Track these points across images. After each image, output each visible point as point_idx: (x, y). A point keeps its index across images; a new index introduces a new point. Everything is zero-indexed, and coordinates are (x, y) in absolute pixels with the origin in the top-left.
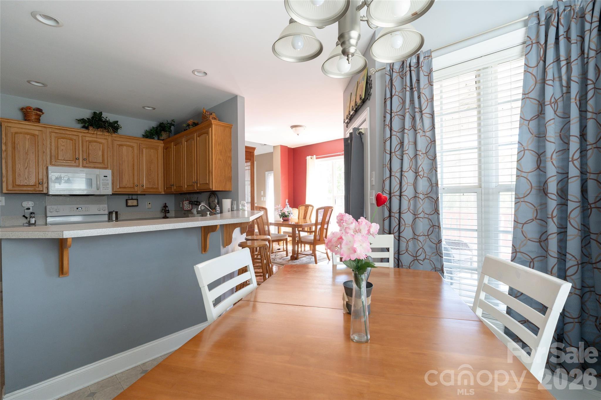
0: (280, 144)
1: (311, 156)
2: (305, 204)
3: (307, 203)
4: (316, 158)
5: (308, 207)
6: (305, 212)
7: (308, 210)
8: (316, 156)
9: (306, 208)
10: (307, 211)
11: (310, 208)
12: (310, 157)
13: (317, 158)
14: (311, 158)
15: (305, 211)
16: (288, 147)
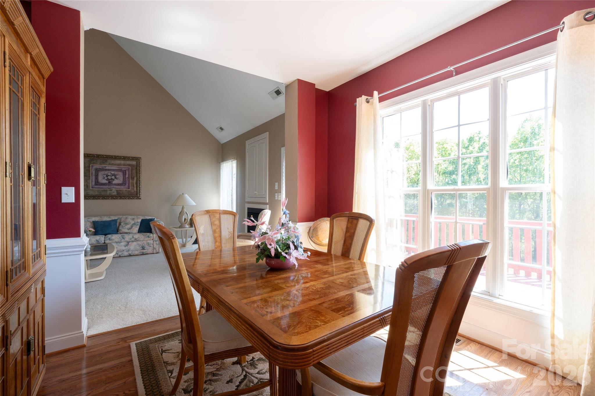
0: (297, 78)
1: (366, 97)
2: (352, 211)
3: (357, 209)
4: (379, 98)
5: (355, 221)
6: (348, 234)
7: (355, 229)
8: (379, 94)
9: (352, 223)
10: (354, 233)
11: (362, 224)
12: (364, 97)
13: (381, 100)
14: (368, 102)
15: (346, 232)
16: (318, 90)
